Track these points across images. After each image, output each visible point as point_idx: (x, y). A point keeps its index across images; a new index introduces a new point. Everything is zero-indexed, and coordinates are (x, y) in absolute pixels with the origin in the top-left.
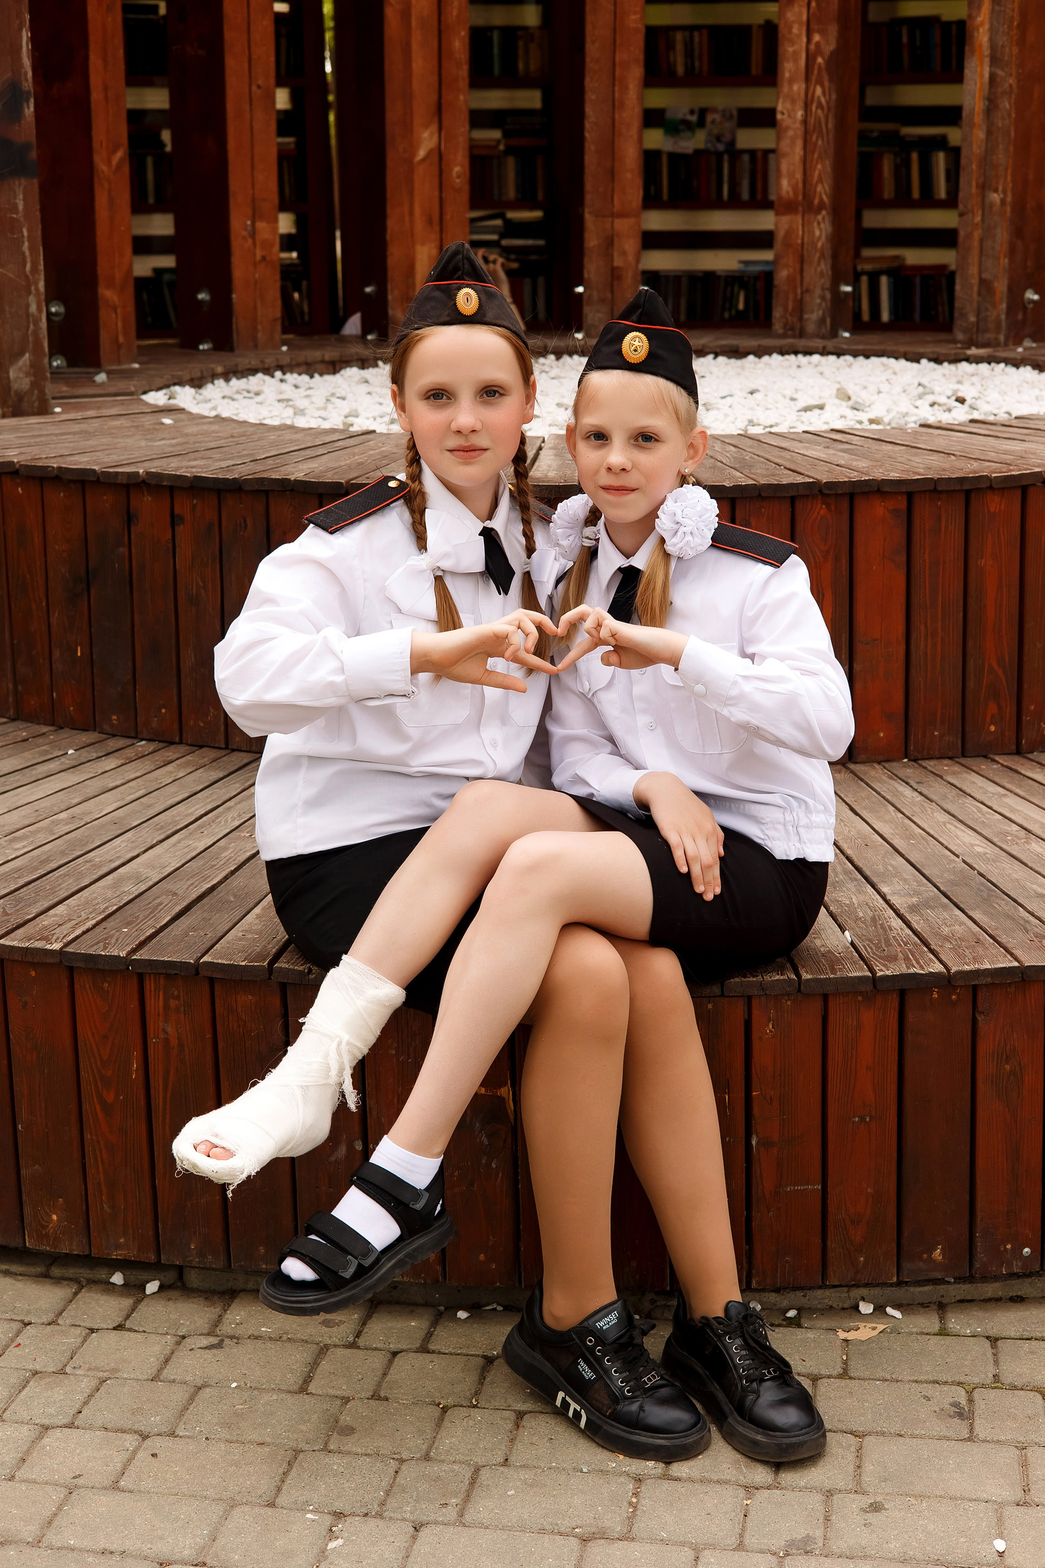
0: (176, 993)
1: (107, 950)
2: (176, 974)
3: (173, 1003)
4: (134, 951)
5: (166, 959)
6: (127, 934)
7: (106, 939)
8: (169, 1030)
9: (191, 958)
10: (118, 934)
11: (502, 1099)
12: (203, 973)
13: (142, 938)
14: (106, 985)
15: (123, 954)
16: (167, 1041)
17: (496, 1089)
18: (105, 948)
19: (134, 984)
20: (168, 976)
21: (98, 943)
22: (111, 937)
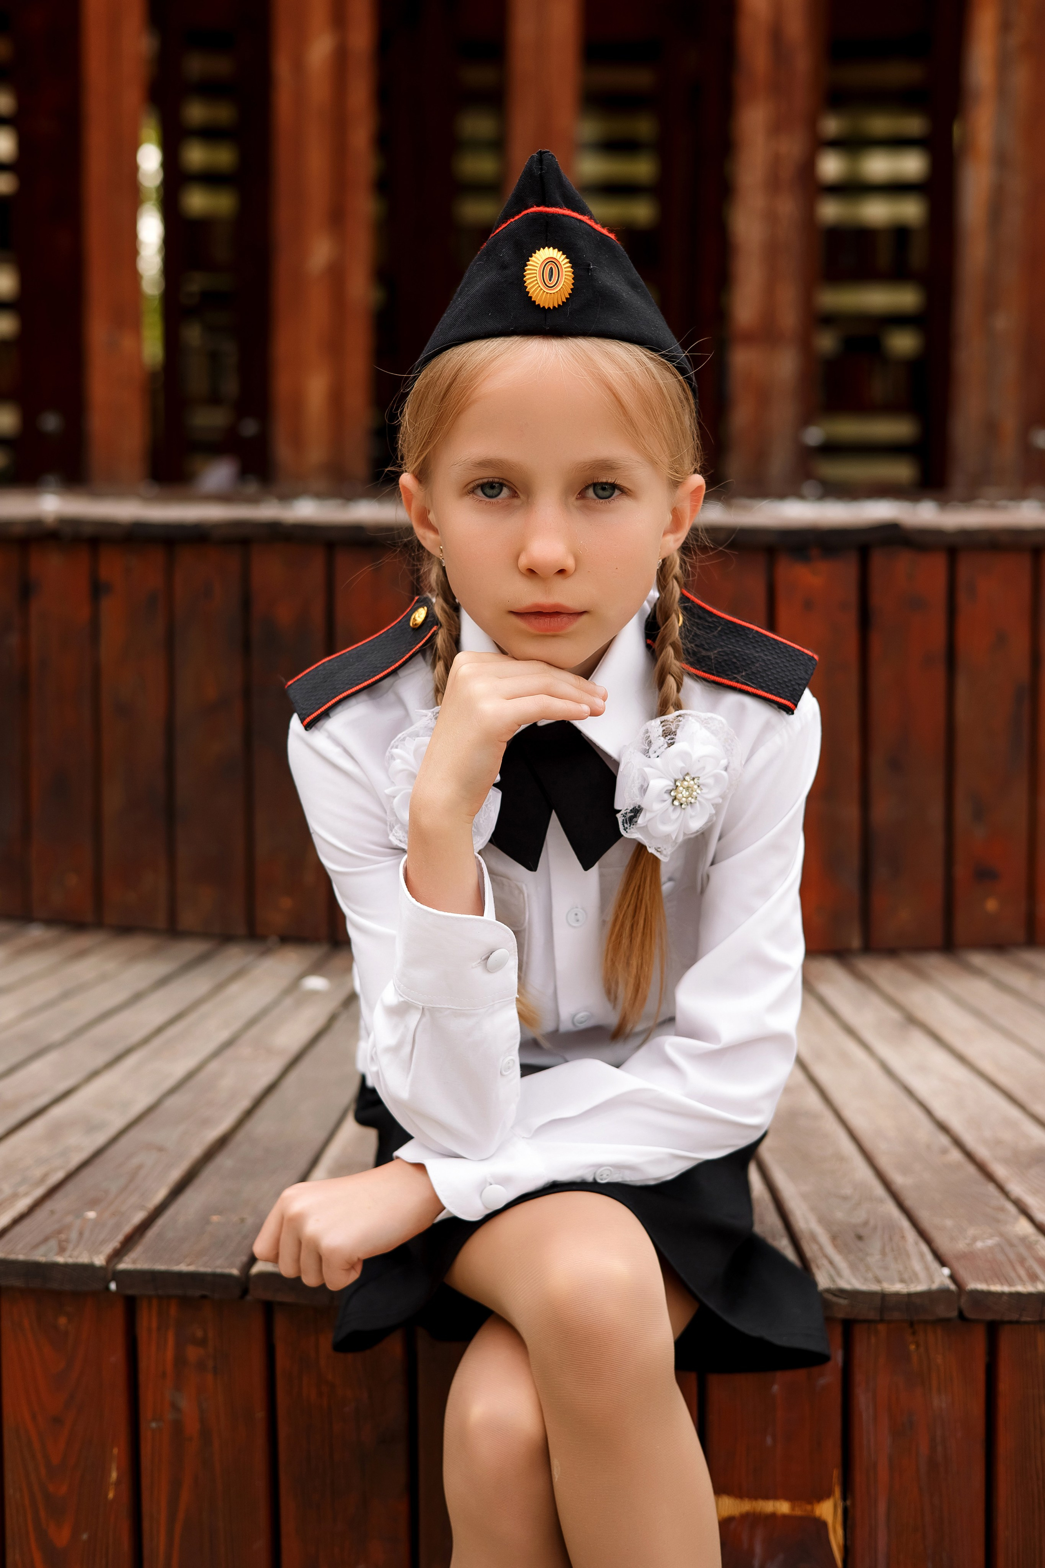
0: (199, 1334)
1: (68, 1253)
2: (204, 1297)
3: (193, 1353)
4: (118, 1254)
5: (183, 1267)
6: (96, 1223)
7: (59, 1232)
8: (184, 1403)
9: (232, 1265)
10: (78, 1223)
11: (821, 1525)
12: (257, 1293)
13: (127, 1229)
14: (62, 1321)
15: (99, 1260)
16: (177, 1428)
17: (810, 1502)
18: (62, 1250)
19: (116, 1317)
20: (185, 1302)
21: (46, 1240)
22: (67, 1228)
